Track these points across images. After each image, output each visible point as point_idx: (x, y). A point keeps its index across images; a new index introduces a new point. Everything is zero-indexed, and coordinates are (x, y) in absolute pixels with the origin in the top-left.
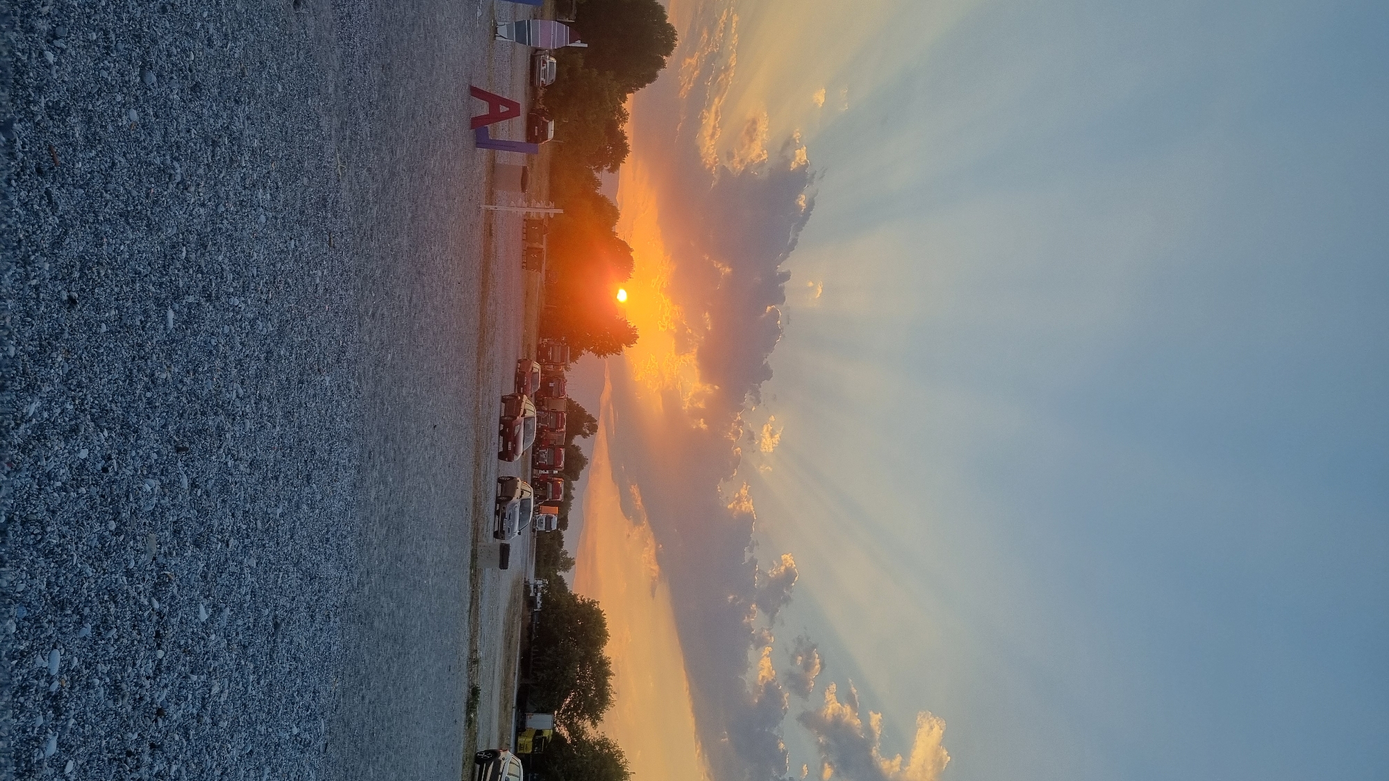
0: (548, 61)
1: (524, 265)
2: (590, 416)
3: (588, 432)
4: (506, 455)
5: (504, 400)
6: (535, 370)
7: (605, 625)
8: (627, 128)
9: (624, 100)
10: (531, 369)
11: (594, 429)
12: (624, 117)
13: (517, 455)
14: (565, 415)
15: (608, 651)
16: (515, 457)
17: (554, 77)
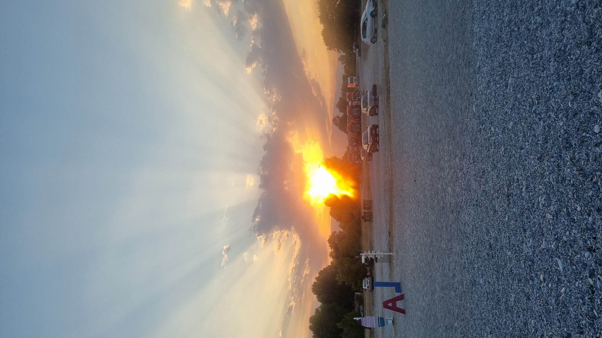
0: (367, 287)
1: (371, 202)
2: (336, 126)
3: (337, 119)
4: (375, 128)
5: (378, 150)
6: (364, 157)
7: (324, 39)
8: (329, 250)
9: (331, 262)
10: (365, 157)
11: (334, 120)
12: (331, 255)
13: (370, 128)
14: (348, 130)
15: (321, 27)
16: (371, 127)
17: (364, 281)
